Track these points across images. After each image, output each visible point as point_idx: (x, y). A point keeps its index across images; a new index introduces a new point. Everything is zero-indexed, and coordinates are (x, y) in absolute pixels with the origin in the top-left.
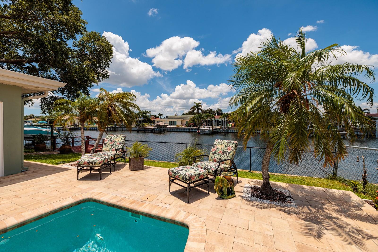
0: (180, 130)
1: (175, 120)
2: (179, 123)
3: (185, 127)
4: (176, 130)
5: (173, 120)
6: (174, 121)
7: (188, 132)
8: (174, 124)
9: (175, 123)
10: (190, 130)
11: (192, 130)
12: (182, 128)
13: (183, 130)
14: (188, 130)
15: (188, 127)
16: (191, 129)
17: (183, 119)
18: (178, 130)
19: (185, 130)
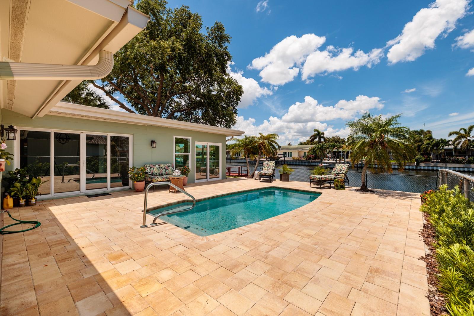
0: (297, 163)
1: (290, 151)
2: (295, 155)
3: (303, 160)
4: (291, 163)
5: (287, 151)
6: (288, 153)
7: (307, 165)
8: (288, 156)
9: (289, 154)
10: (309, 163)
11: (312, 164)
12: (299, 161)
13: (300, 163)
14: (307, 164)
15: (306, 159)
16: (311, 162)
17: (300, 150)
18: (294, 163)
19: (303, 164)
